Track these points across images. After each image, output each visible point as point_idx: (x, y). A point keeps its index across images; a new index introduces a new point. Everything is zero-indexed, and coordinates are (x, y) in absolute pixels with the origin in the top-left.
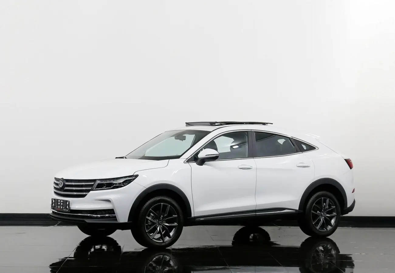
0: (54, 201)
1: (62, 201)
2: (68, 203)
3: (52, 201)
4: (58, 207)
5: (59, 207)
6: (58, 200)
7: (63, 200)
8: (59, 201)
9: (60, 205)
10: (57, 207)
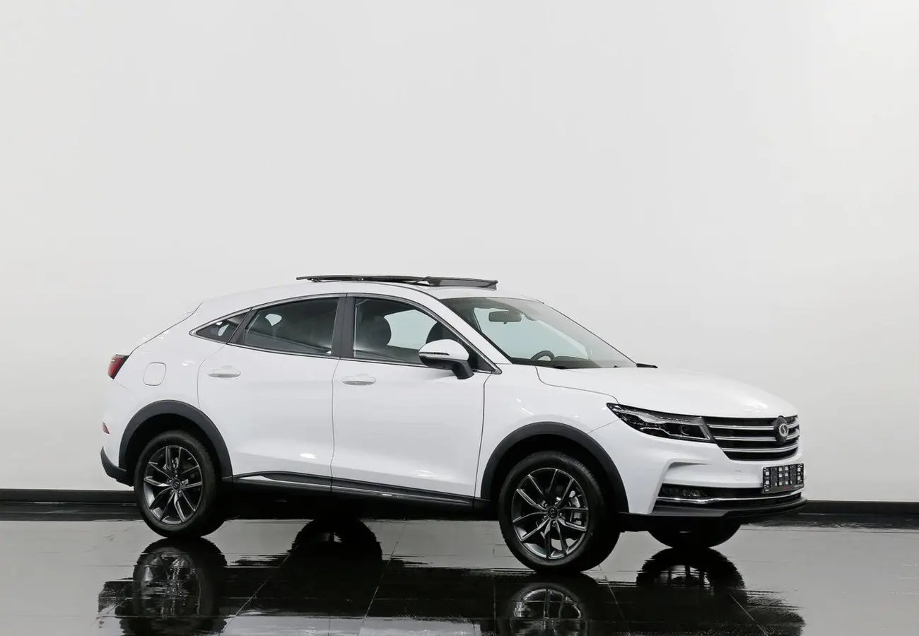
0: (767, 474)
1: (787, 469)
2: (799, 470)
3: (764, 475)
4: (778, 484)
5: (780, 484)
6: (778, 467)
7: (789, 466)
8: (780, 470)
9: (784, 477)
10: (776, 484)
